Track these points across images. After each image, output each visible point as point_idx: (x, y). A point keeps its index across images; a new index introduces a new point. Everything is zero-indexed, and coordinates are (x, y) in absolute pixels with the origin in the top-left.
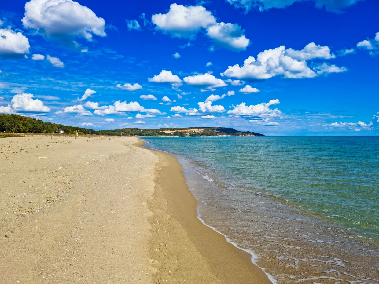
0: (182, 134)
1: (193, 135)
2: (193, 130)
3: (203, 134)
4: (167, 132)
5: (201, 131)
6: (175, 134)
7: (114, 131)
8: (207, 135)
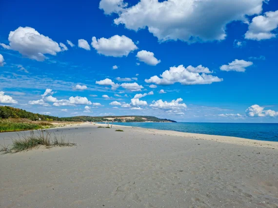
0: (120, 121)
1: (127, 121)
2: (128, 118)
3: (135, 121)
4: (109, 119)
5: (133, 118)
6: (115, 120)
7: (71, 118)
8: (138, 121)
